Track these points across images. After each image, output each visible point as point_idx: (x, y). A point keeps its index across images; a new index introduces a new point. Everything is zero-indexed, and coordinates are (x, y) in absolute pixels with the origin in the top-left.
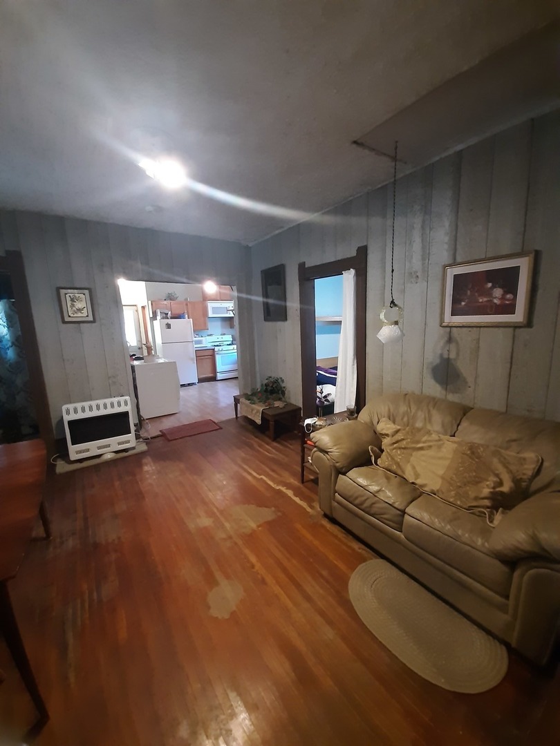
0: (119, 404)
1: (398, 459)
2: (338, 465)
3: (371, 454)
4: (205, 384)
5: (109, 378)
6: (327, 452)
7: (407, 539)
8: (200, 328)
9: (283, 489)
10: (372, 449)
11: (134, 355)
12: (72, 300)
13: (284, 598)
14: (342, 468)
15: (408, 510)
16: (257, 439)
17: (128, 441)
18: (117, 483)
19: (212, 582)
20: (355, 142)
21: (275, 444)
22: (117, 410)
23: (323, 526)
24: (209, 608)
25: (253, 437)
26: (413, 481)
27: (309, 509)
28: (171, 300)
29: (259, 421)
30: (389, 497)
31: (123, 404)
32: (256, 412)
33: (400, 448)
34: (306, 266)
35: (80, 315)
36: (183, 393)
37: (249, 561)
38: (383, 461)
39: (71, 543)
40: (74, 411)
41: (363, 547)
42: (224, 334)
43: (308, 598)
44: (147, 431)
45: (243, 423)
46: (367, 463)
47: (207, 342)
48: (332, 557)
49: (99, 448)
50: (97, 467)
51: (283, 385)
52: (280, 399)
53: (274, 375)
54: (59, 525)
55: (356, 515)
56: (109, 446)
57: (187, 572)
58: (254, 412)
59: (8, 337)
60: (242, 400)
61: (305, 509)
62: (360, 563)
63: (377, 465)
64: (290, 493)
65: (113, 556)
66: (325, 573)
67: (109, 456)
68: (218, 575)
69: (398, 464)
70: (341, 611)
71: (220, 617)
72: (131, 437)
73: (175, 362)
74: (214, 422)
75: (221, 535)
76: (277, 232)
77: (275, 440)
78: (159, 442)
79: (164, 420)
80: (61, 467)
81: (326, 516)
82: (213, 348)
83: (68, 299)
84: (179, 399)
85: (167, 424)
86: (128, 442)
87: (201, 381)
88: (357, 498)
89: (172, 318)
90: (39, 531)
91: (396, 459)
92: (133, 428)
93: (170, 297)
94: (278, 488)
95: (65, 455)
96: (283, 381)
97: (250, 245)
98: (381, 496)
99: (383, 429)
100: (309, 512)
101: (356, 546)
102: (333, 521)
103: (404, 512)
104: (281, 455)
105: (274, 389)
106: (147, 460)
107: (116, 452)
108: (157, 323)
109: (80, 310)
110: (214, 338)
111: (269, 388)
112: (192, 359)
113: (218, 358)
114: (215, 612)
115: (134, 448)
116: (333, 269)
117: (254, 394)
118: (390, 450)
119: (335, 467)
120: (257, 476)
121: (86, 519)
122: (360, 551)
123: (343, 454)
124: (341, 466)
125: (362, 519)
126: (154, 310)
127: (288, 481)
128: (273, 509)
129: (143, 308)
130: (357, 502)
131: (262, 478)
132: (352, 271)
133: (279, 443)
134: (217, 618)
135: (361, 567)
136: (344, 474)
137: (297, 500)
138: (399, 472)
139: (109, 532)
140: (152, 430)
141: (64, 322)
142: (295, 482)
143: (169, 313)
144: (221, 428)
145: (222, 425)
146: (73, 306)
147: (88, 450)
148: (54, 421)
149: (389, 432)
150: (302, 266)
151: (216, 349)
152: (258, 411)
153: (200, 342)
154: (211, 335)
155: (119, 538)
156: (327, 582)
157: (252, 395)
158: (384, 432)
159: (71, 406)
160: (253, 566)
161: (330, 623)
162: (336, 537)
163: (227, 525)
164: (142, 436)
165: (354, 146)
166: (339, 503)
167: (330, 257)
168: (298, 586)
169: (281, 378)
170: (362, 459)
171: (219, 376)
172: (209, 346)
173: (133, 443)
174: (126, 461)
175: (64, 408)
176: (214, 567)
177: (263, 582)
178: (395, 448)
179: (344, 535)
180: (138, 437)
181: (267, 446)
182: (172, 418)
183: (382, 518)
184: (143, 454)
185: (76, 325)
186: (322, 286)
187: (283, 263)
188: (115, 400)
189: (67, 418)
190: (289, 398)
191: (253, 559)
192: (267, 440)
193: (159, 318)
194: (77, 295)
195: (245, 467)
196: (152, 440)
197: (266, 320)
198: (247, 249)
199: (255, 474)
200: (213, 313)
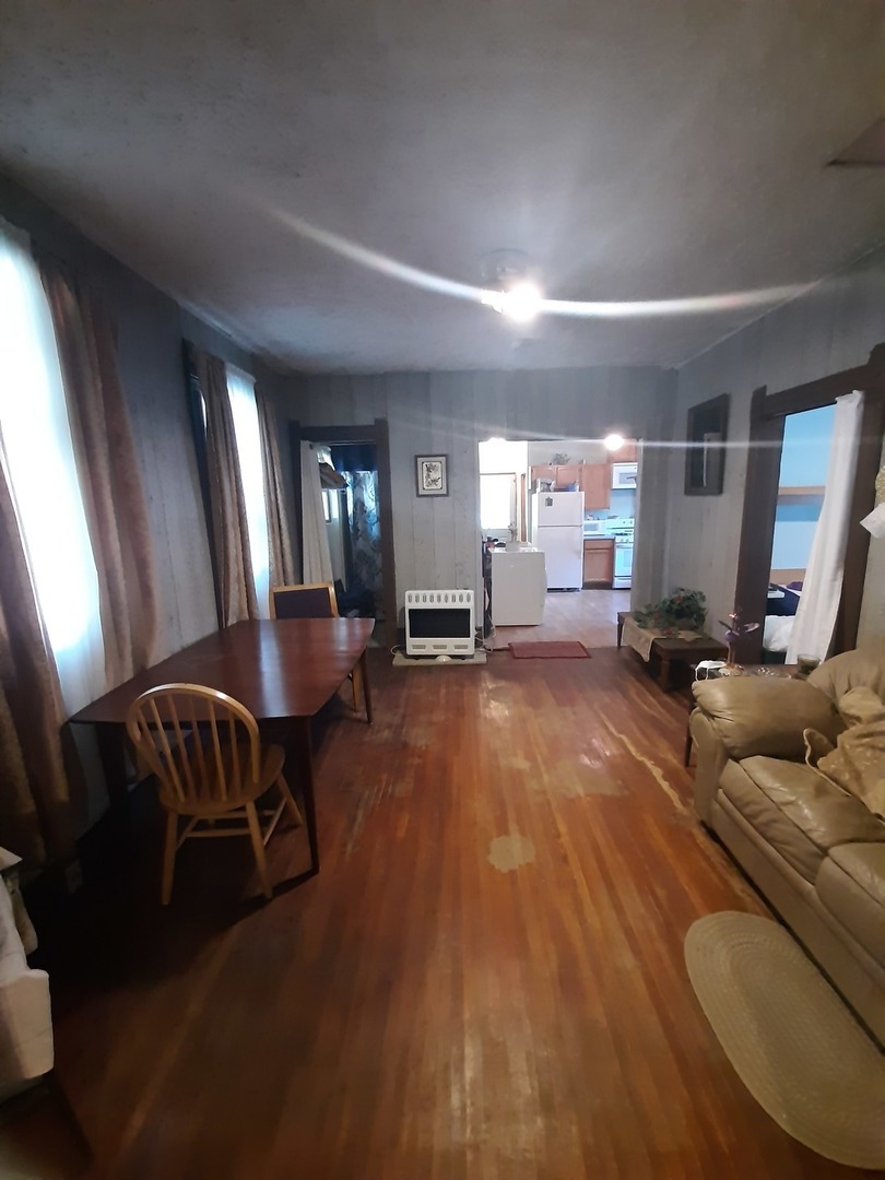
0: (461, 598)
1: (861, 765)
2: (726, 740)
3: (807, 743)
4: (593, 592)
5: (456, 565)
6: (713, 717)
7: (821, 900)
8: (594, 507)
9: (649, 764)
10: (810, 736)
11: (496, 540)
12: (428, 470)
13: (584, 890)
14: (734, 748)
15: (834, 851)
16: (638, 684)
17: (464, 645)
18: (443, 691)
19: (503, 830)
20: (833, 163)
21: (667, 698)
22: (458, 605)
23: (691, 835)
24: (489, 852)
25: (633, 679)
26: (879, 812)
27: (678, 805)
28: (559, 463)
29: (646, 657)
30: (806, 818)
31: (465, 598)
32: (643, 641)
33: (873, 747)
34: (768, 394)
35: (434, 487)
36: (552, 599)
37: (557, 830)
38: (831, 762)
39: (386, 734)
40: (415, 599)
41: (751, 891)
43: (619, 909)
44: (493, 639)
45: (627, 657)
46: (796, 756)
47: (605, 528)
48: (683, 880)
49: (436, 647)
50: (429, 668)
51: (703, 605)
52: (693, 629)
53: (691, 586)
54: (381, 716)
55: (744, 833)
56: (444, 647)
57: (480, 808)
58: (643, 640)
59: (374, 511)
60: (630, 621)
61: (672, 802)
62: (731, 908)
63: (816, 766)
64: (657, 772)
65: (416, 761)
66: (661, 893)
67: (444, 659)
68: (513, 827)
69: (857, 776)
70: (662, 947)
71: (497, 867)
72: (470, 641)
73: (542, 553)
74: (582, 647)
75: (533, 785)
76: (725, 337)
77: (668, 691)
78: (503, 657)
79: (519, 631)
80: (399, 660)
81: (703, 824)
82: (614, 537)
83: (425, 468)
84: (542, 606)
85: (520, 637)
86: (465, 647)
87: (587, 586)
88: (747, 804)
89: (556, 490)
90: (361, 714)
91: (857, 764)
92: (473, 632)
93: (559, 460)
94: (641, 759)
95: (403, 648)
96: (703, 598)
97: (678, 366)
98: (788, 811)
99: (852, 706)
100: (674, 807)
101: (738, 885)
102: (713, 835)
103: (824, 852)
104: (668, 716)
105: (686, 610)
106: (485, 674)
107: (452, 657)
108: (536, 498)
109: (435, 481)
110: (617, 523)
111: (675, 607)
112: (578, 553)
113: (619, 555)
114: (494, 859)
115: (472, 657)
116: (818, 395)
117: (650, 614)
118: (852, 746)
119: (722, 743)
120: (615, 733)
121: (404, 717)
122: (741, 894)
123: (740, 726)
124: (732, 745)
125: (755, 844)
126: (534, 478)
127: (663, 756)
128: (620, 782)
129: (523, 475)
130: (747, 811)
131: (620, 739)
132: (857, 395)
133: (673, 697)
134: (493, 866)
135: (729, 916)
136: (737, 760)
137: (665, 785)
138: (854, 788)
139: (421, 737)
140: (499, 640)
141: (419, 496)
142: (674, 760)
143: (554, 483)
144: (589, 657)
145: (590, 652)
146: (428, 476)
147: (423, 647)
148: (398, 609)
149: (863, 714)
150: (759, 397)
151: (618, 539)
152: (647, 640)
153: (594, 527)
154: (614, 517)
155: (427, 746)
156: (659, 905)
157: (648, 615)
158: (852, 711)
159: (413, 593)
160: (559, 836)
161: (637, 953)
162: (707, 859)
163: (546, 777)
164: (484, 644)
165: (833, 169)
166: (722, 805)
167: (815, 371)
168: (610, 887)
169: (701, 593)
170: (783, 746)
171: (618, 583)
172: (608, 534)
173: (470, 651)
174: (461, 670)
175: (407, 593)
176: (511, 816)
177: (565, 859)
178: (862, 745)
179: (724, 862)
180: (478, 644)
181: (651, 698)
182: (530, 630)
183: (785, 850)
184: (479, 666)
185: (429, 499)
186: (797, 426)
187: (727, 392)
188: (457, 593)
189: (409, 606)
190: (711, 629)
191: (563, 828)
192: (655, 687)
193: (538, 490)
194: (434, 464)
195: (603, 716)
196: (496, 653)
197: (688, 492)
198: (673, 373)
199: (612, 729)
200: (621, 482)
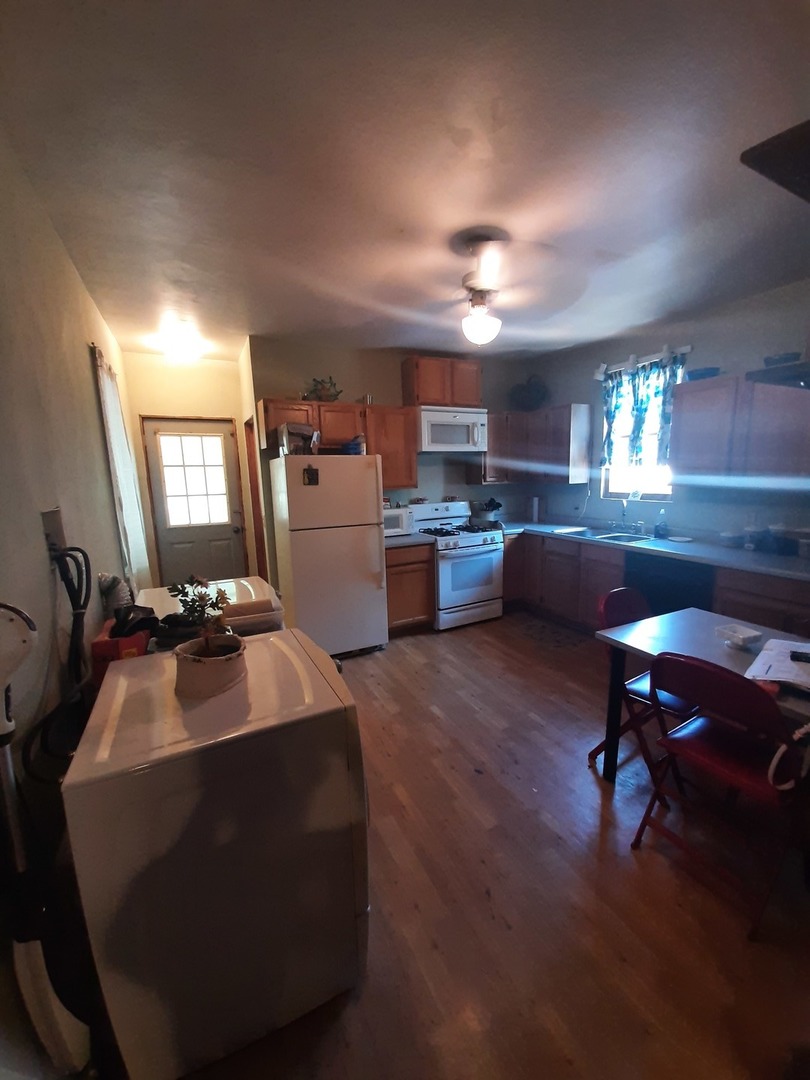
4: (408, 643)
28: (320, 399)
42: (452, 499)
47: (414, 519)
82: (430, 538)
87: (395, 633)
89: (322, 451)
93: (318, 392)
108: (279, 468)
110: (426, 510)
113: (445, 572)
126: (272, 428)
129: (249, 424)
143: (316, 434)
151: (441, 542)
153: (394, 522)
171: (445, 619)
172: (420, 533)
193: (284, 450)
200: (434, 441)
